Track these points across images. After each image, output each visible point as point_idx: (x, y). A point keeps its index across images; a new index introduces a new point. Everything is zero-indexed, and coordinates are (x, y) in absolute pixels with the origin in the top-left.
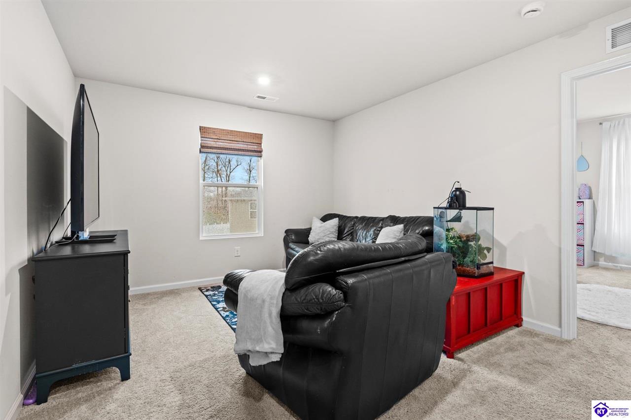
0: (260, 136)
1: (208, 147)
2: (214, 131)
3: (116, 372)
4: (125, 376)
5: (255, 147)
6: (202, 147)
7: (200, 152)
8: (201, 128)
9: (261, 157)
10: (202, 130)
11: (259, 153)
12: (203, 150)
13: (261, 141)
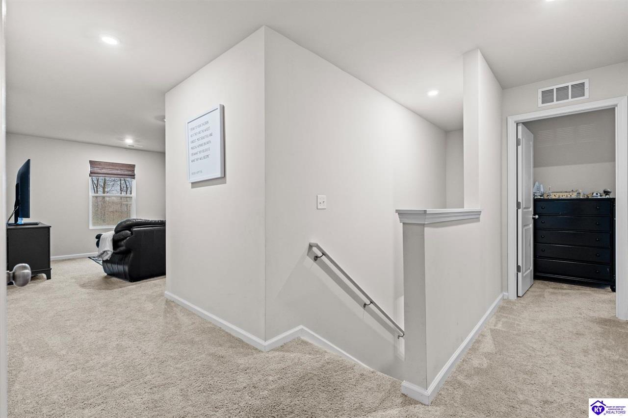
0: (134, 166)
1: (95, 173)
2: (99, 163)
3: (44, 276)
4: (49, 277)
5: (130, 173)
6: (91, 173)
7: (90, 176)
8: (90, 162)
9: (134, 178)
10: (92, 163)
11: (133, 176)
12: (91, 175)
13: (134, 169)
